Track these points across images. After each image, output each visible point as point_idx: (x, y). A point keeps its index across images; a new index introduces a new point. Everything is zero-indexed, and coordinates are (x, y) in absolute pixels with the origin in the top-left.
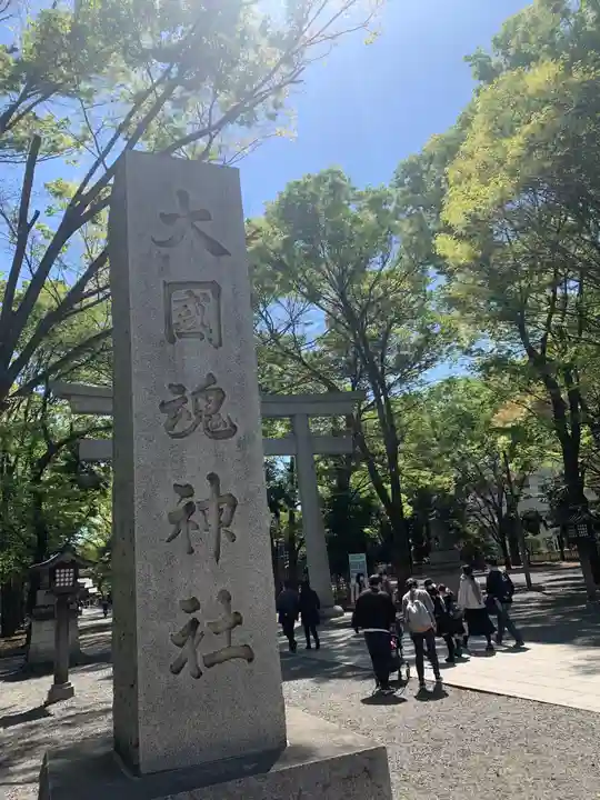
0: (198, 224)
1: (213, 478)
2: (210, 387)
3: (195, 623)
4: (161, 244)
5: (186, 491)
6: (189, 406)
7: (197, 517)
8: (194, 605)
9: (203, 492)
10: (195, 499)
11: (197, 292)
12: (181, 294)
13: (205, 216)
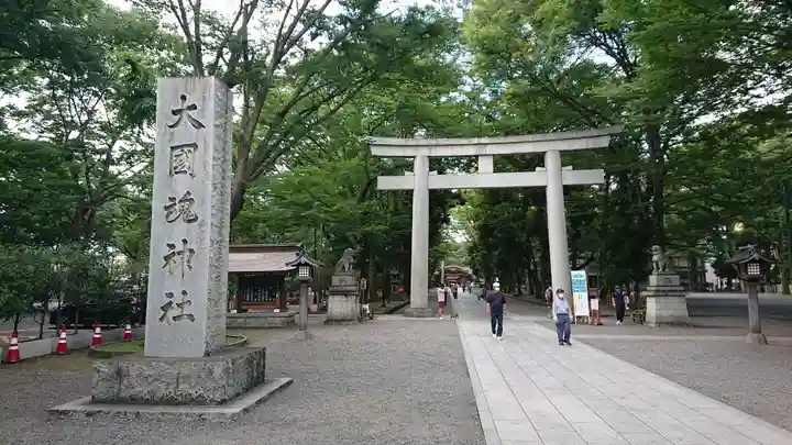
0: (190, 113)
1: (185, 241)
2: (187, 199)
3: (171, 303)
4: (171, 127)
5: (172, 246)
6: (176, 207)
7: (176, 258)
8: (171, 295)
9: (179, 247)
10: (176, 250)
11: (186, 149)
12: (178, 152)
13: (194, 107)
